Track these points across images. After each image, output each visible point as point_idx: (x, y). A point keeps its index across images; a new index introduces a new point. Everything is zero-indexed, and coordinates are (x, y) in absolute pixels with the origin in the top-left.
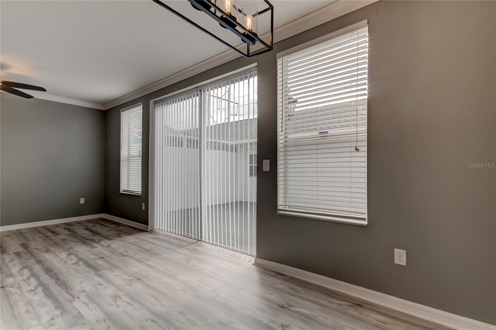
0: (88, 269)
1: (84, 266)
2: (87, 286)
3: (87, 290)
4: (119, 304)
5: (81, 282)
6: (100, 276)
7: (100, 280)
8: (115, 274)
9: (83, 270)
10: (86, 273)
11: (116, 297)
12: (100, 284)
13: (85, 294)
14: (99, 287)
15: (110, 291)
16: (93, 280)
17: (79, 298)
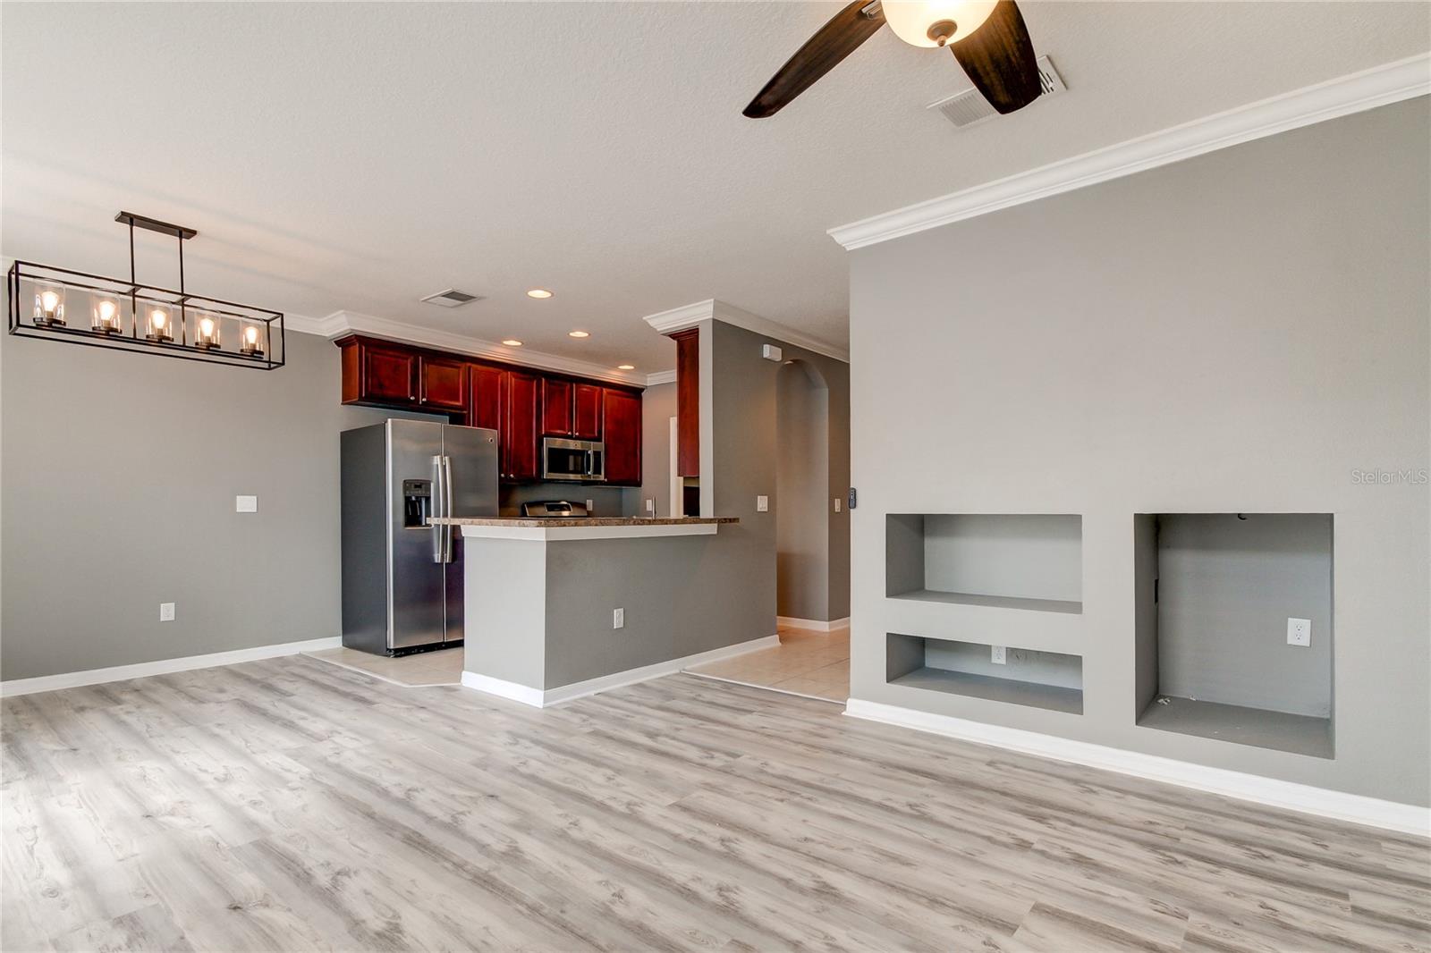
0: (291, 848)
1: (309, 864)
2: (288, 800)
3: (285, 792)
4: (223, 771)
5: (304, 808)
6: (251, 824)
7: (254, 814)
8: (209, 832)
9: (307, 847)
10: (297, 834)
11: (225, 780)
12: (254, 803)
13: (290, 785)
14: (260, 798)
15: (232, 792)
16: (274, 814)
17: (301, 778)
